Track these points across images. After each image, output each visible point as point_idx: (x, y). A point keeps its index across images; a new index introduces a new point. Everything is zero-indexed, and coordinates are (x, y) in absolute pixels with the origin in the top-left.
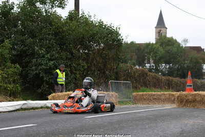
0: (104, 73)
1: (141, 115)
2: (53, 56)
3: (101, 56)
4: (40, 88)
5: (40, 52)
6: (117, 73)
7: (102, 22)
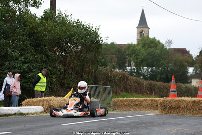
0: (82, 76)
1: (122, 122)
3: (79, 59)
5: (14, 55)
6: (96, 77)
7: (80, 22)
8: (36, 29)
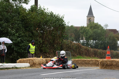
2: (20, 34)
3: (51, 35)
4: (12, 55)
5: (12, 32)
8: (26, 17)
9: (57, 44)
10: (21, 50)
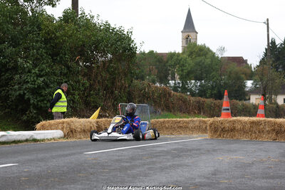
0: (112, 92)
1: (161, 149)
2: (42, 71)
3: (108, 71)
4: (26, 114)
5: (25, 66)
6: (129, 94)
7: (109, 25)
8: (53, 33)
9: (121, 89)
10: (46, 102)
